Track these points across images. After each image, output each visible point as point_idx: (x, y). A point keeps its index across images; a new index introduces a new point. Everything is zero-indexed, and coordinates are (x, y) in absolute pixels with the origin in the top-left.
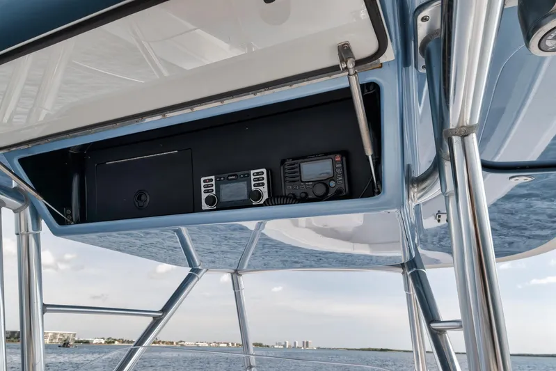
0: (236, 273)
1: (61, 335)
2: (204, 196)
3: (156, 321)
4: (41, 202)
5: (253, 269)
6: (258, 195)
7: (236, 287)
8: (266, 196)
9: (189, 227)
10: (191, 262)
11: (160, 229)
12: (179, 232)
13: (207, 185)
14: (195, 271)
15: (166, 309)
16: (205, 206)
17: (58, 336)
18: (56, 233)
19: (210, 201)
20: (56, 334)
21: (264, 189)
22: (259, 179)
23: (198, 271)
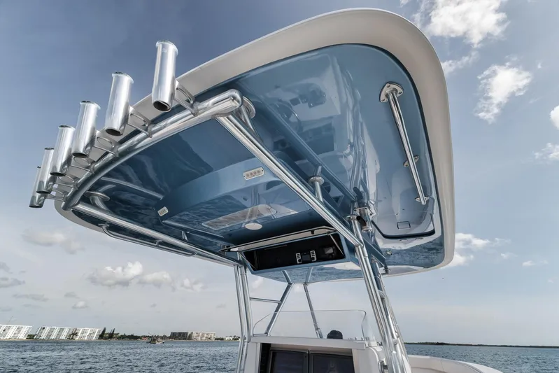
0: (305, 284)
1: (207, 334)
2: (298, 259)
3: (279, 305)
5: (314, 281)
6: (313, 258)
7: (306, 290)
8: (316, 259)
9: (287, 271)
10: (288, 281)
11: (278, 272)
12: (284, 272)
13: (298, 256)
14: (290, 284)
15: (282, 300)
16: (298, 263)
17: (205, 335)
18: (253, 273)
19: (299, 261)
20: (204, 334)
21: (315, 257)
22: (313, 254)
23: (291, 284)
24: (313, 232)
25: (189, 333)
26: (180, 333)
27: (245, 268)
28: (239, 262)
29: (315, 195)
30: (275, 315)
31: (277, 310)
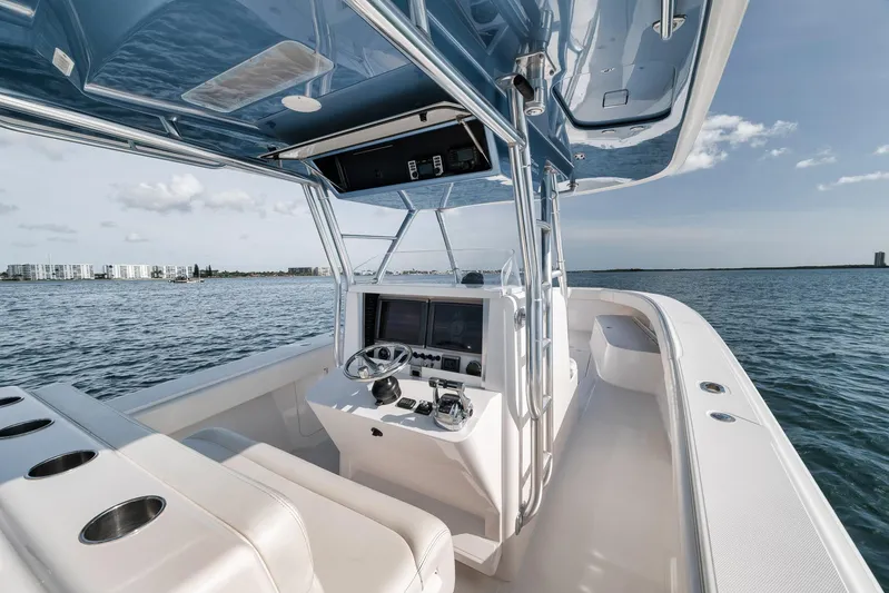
0: (439, 210)
2: (411, 172)
3: (394, 242)
4: (328, 182)
5: (449, 206)
6: (438, 170)
7: (439, 219)
8: (442, 171)
9: (405, 191)
10: (408, 206)
12: (402, 196)
13: (412, 167)
14: (411, 212)
15: (398, 235)
16: (413, 178)
18: (339, 198)
19: (414, 174)
21: (441, 167)
22: (438, 161)
23: (413, 211)
24: (423, 117)
25: (313, 268)
26: (301, 269)
27: (325, 190)
28: (312, 177)
29: (408, 15)
30: (387, 257)
31: (390, 251)
